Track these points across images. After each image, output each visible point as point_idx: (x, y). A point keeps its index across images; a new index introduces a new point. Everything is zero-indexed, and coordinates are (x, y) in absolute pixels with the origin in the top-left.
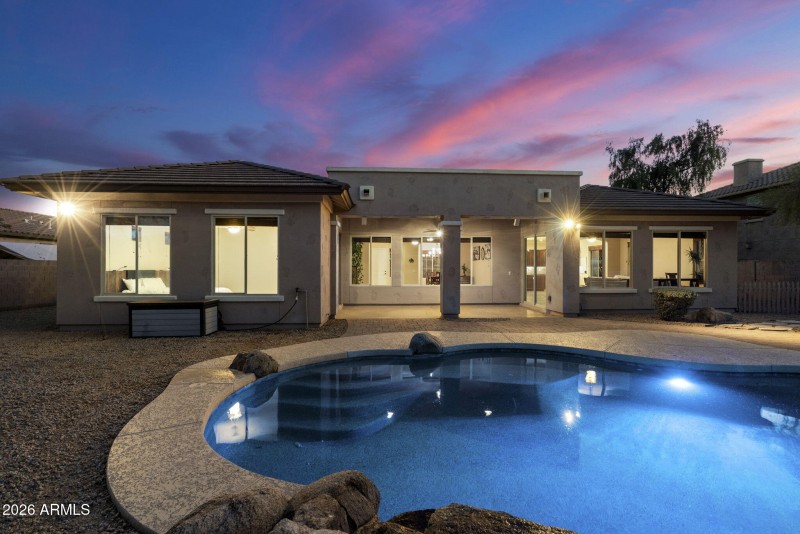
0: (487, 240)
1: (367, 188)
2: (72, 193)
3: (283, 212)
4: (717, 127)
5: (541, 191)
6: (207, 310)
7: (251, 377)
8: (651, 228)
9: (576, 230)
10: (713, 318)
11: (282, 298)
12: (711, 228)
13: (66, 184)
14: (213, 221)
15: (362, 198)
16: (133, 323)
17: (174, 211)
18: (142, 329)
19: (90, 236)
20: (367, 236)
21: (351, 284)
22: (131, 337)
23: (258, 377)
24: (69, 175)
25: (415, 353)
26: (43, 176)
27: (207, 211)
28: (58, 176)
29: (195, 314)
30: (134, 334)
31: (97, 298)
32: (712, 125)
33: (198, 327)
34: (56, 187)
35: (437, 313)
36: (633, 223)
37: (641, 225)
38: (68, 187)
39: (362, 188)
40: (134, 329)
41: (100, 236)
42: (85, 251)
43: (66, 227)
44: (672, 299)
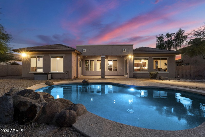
0: (116, 60)
1: (84, 49)
2: (25, 52)
3: (64, 55)
4: (183, 31)
5: (123, 49)
6: (48, 75)
7: (47, 86)
8: (153, 57)
9: (132, 58)
10: (161, 78)
11: (64, 73)
12: (168, 57)
13: (24, 50)
14: (51, 57)
15: (83, 51)
16: (35, 77)
17: (43, 55)
18: (36, 78)
19: (28, 60)
20: (89, 60)
21: (85, 71)
22: (34, 80)
23: (49, 86)
24: (24, 48)
25: (83, 83)
26: (20, 49)
27: (50, 55)
28: (22, 49)
29: (46, 75)
30: (35, 79)
31: (29, 72)
32: (182, 30)
33: (46, 78)
34: (22, 51)
35: (100, 77)
36: (148, 56)
37: (150, 57)
38: (24, 51)
39: (83, 49)
40: (35, 78)
41: (30, 60)
42: (27, 63)
43: (24, 59)
44: (152, 74)
